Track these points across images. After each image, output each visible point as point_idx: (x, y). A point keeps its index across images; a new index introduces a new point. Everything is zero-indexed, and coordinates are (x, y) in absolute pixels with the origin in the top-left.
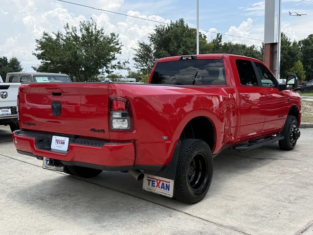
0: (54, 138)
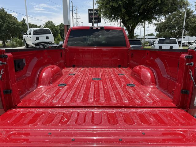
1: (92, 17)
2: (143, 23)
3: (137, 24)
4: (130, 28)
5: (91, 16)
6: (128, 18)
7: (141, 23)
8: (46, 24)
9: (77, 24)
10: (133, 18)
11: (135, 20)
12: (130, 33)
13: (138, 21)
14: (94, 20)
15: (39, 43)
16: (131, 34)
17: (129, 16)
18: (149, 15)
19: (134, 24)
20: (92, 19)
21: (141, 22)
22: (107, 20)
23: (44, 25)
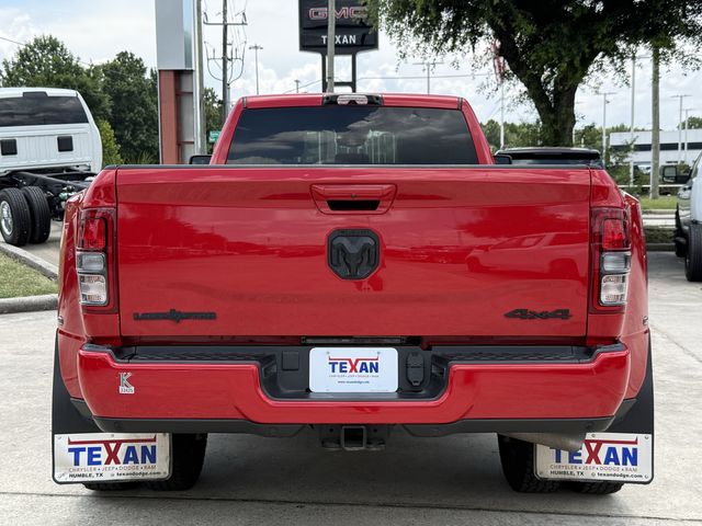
0: (319, 358)
1: (321, 16)
2: (622, 57)
3: (587, 61)
4: (550, 87)
5: (317, 13)
6: (531, 29)
7: (611, 56)
8: (24, 56)
9: (225, 60)
10: (565, 30)
11: (572, 39)
12: (552, 117)
13: (591, 47)
14: (331, 38)
15: (14, 173)
16: (555, 121)
17: (539, 21)
18: (657, 12)
19: (571, 64)
20: (323, 27)
21: (611, 51)
22: (413, 41)
23: (6, 64)
